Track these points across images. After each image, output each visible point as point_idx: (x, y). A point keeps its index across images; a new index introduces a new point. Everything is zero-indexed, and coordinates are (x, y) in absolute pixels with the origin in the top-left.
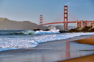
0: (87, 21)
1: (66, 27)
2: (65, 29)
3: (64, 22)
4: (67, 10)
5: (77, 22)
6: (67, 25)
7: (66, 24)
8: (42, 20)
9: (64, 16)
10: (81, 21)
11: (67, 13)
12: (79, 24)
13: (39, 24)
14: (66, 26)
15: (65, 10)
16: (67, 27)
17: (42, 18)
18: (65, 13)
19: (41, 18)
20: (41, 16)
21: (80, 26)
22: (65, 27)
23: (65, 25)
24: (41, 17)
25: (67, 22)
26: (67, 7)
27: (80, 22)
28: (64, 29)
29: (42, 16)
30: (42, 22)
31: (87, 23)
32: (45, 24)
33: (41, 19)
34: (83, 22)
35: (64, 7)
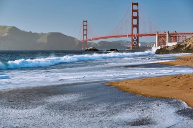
0: (176, 34)
2: (133, 48)
3: (132, 35)
4: (137, 11)
5: (158, 35)
6: (137, 40)
7: (135, 41)
8: (86, 30)
9: (132, 23)
10: (165, 32)
11: (137, 18)
12: (162, 38)
13: (82, 39)
14: (135, 43)
15: (133, 11)
16: (137, 45)
17: (86, 25)
18: (133, 18)
19: (84, 25)
20: (84, 21)
21: (164, 43)
22: (133, 45)
23: (133, 40)
24: (85, 23)
25: (139, 36)
26: (137, 4)
27: (164, 36)
28: (131, 49)
29: (86, 21)
30: (86, 35)
31: (177, 38)
32: (93, 39)
33: (85, 28)
34: (169, 35)
35: (133, 5)
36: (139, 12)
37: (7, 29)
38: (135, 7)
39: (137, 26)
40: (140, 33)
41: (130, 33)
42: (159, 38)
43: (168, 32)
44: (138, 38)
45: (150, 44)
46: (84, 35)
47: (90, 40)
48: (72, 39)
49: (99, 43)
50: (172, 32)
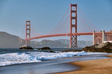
1: (74, 43)
2: (72, 46)
3: (71, 34)
4: (75, 12)
5: (95, 34)
6: (76, 39)
7: (74, 38)
8: (29, 29)
9: (71, 23)
10: (101, 32)
11: (75, 18)
12: (99, 37)
13: (25, 38)
14: (74, 41)
15: (72, 12)
16: (76, 43)
17: (29, 25)
18: (72, 18)
19: (27, 25)
20: (27, 22)
21: (100, 41)
22: (72, 43)
23: (72, 39)
24: (28, 23)
25: (77, 35)
26: (76, 6)
27: (100, 35)
28: (70, 47)
29: (29, 22)
30: (29, 34)
32: (36, 38)
33: (28, 27)
34: (105, 34)
35: (71, 6)
36: (77, 12)
38: (74, 8)
39: (75, 26)
40: (78, 32)
41: (69, 32)
42: (96, 37)
43: (104, 31)
44: (76, 36)
45: (89, 42)
46: (27, 34)
47: (33, 39)
48: (16, 38)
49: (42, 41)
50: (108, 32)
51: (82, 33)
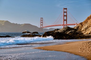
3: (63, 25)
7: (65, 27)
8: (42, 22)
9: (64, 19)
11: (66, 16)
13: (40, 27)
15: (64, 12)
17: (42, 20)
18: (64, 16)
19: (41, 20)
20: (41, 18)
24: (42, 19)
25: (67, 25)
26: (66, 9)
29: (42, 18)
33: (42, 21)
35: (64, 9)
36: (67, 13)
37: (4, 22)
39: (66, 20)
47: (44, 27)
51: (70, 24)
